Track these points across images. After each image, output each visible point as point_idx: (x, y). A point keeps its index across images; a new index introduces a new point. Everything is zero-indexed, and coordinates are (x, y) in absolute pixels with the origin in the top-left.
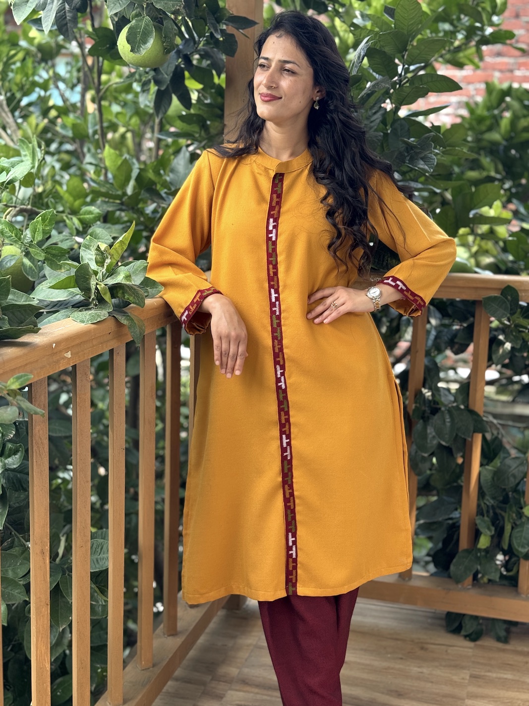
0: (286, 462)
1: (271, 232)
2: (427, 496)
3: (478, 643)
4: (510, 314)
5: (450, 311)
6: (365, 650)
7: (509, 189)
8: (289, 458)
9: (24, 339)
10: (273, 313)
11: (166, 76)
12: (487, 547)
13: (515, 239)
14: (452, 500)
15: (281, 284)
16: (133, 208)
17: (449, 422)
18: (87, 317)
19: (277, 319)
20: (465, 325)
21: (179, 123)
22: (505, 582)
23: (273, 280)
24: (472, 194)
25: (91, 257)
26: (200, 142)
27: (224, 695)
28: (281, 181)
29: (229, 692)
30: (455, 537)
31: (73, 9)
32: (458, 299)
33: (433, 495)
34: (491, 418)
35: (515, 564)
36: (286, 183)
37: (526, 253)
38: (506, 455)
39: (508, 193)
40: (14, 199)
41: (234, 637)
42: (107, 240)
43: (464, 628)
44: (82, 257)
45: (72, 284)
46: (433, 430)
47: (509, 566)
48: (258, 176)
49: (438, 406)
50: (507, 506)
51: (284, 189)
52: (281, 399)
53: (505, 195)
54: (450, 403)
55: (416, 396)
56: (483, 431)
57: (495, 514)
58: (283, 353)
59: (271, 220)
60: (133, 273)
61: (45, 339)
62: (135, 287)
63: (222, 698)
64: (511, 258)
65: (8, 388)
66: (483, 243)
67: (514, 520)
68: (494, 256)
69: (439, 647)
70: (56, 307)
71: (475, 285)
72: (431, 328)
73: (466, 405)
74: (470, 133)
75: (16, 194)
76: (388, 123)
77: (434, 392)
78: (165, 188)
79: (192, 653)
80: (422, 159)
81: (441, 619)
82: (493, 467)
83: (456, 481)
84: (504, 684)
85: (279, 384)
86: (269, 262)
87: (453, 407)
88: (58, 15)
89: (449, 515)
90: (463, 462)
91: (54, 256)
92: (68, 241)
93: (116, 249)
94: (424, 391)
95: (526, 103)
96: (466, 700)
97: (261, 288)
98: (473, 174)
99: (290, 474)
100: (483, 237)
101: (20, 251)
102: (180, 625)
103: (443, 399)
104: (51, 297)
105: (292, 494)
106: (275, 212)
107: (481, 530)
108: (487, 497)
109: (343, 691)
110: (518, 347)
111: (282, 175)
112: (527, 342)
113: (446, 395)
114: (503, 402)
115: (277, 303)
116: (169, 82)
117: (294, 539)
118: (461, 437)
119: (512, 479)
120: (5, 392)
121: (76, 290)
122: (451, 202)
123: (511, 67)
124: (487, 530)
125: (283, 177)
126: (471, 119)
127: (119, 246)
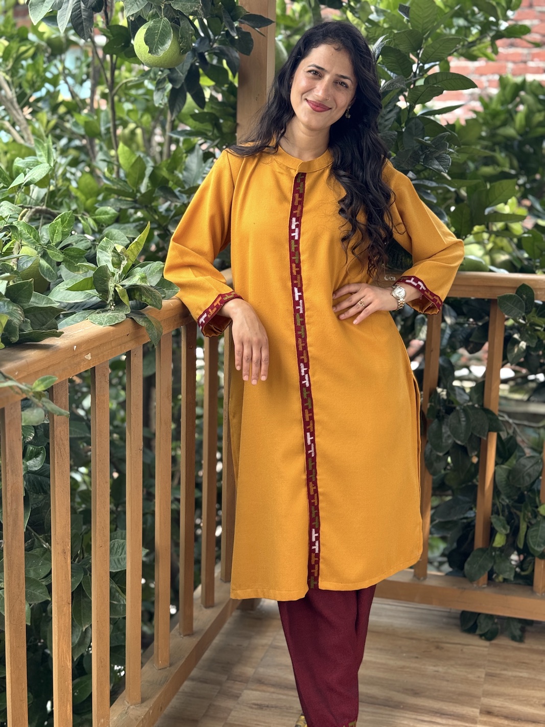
0: (310, 460)
1: (294, 231)
2: (441, 496)
3: (494, 642)
4: (526, 313)
5: (465, 310)
6: (381, 650)
7: (524, 185)
8: (313, 456)
9: (46, 342)
10: (296, 311)
11: (181, 74)
12: (503, 546)
13: (530, 235)
14: (467, 499)
15: (304, 282)
16: (146, 207)
17: (464, 421)
18: (106, 319)
19: (300, 318)
20: (480, 324)
21: (191, 121)
22: (520, 581)
23: (296, 279)
24: (488, 191)
25: (107, 258)
26: (213, 140)
27: (240, 694)
28: (303, 180)
29: (245, 691)
30: (470, 536)
31: (89, 8)
32: (473, 298)
33: (447, 496)
34: (506, 418)
35: (530, 563)
36: (308, 183)
37: (542, 251)
38: (521, 454)
39: (522, 189)
40: (28, 199)
41: (249, 637)
42: (123, 241)
43: (479, 627)
44: (99, 259)
45: (90, 286)
46: (448, 429)
47: (525, 566)
48: (279, 175)
49: (453, 406)
50: (523, 505)
51: (306, 189)
52: (305, 397)
53: (520, 190)
54: (465, 403)
55: (430, 395)
56: (497, 430)
57: (510, 513)
58: (307, 352)
59: (294, 219)
60: (150, 274)
61: (66, 341)
62: (152, 289)
63: (238, 697)
64: (526, 255)
65: (33, 390)
66: (498, 240)
67: (529, 519)
68: (509, 254)
69: (454, 646)
70: (73, 309)
71: (490, 284)
72: (446, 327)
73: (481, 404)
74: (484, 128)
75: (31, 194)
76: (402, 122)
77: (449, 391)
78: (179, 186)
79: (207, 654)
80: (437, 158)
81: (455, 618)
82: (509, 466)
83: (471, 481)
84: (520, 683)
85: (303, 382)
86: (292, 261)
87: (468, 406)
88: (74, 13)
89: (464, 514)
90: (478, 462)
91: (72, 257)
92: (82, 242)
93: (131, 250)
94: (439, 390)
95: (542, 97)
96: (482, 699)
97: (284, 287)
98: (488, 170)
99: (314, 471)
100: (498, 234)
101: (36, 252)
102: (196, 625)
103: (458, 398)
104: (68, 298)
105: (316, 491)
106: (298, 212)
107: (497, 528)
108: (503, 497)
109: (360, 690)
110: (533, 345)
111: (304, 175)
112: (542, 341)
113: (461, 394)
114: (517, 401)
115: (301, 301)
116: (183, 81)
117: (317, 535)
118: (476, 436)
119: (527, 478)
120: (31, 394)
121: (94, 292)
122: (466, 199)
123: (524, 58)
124: (502, 529)
125: (305, 177)
126: (485, 113)
127: (135, 247)
